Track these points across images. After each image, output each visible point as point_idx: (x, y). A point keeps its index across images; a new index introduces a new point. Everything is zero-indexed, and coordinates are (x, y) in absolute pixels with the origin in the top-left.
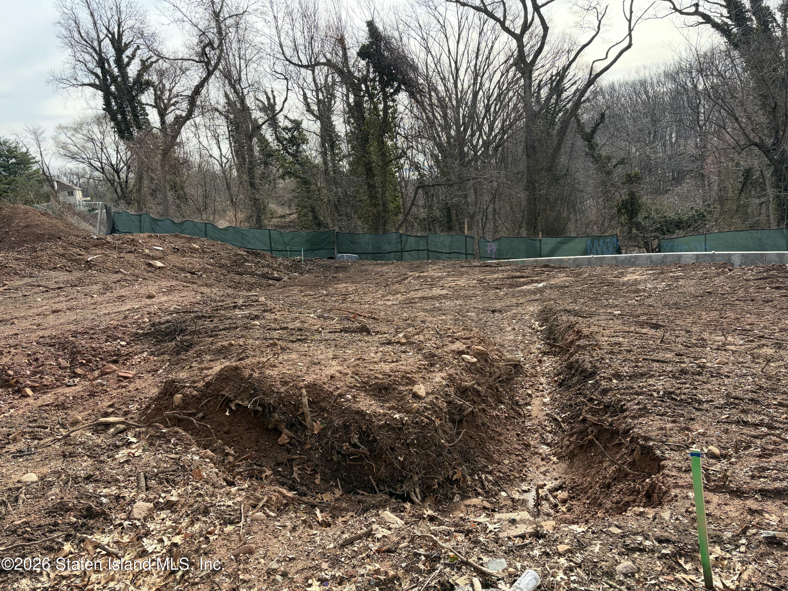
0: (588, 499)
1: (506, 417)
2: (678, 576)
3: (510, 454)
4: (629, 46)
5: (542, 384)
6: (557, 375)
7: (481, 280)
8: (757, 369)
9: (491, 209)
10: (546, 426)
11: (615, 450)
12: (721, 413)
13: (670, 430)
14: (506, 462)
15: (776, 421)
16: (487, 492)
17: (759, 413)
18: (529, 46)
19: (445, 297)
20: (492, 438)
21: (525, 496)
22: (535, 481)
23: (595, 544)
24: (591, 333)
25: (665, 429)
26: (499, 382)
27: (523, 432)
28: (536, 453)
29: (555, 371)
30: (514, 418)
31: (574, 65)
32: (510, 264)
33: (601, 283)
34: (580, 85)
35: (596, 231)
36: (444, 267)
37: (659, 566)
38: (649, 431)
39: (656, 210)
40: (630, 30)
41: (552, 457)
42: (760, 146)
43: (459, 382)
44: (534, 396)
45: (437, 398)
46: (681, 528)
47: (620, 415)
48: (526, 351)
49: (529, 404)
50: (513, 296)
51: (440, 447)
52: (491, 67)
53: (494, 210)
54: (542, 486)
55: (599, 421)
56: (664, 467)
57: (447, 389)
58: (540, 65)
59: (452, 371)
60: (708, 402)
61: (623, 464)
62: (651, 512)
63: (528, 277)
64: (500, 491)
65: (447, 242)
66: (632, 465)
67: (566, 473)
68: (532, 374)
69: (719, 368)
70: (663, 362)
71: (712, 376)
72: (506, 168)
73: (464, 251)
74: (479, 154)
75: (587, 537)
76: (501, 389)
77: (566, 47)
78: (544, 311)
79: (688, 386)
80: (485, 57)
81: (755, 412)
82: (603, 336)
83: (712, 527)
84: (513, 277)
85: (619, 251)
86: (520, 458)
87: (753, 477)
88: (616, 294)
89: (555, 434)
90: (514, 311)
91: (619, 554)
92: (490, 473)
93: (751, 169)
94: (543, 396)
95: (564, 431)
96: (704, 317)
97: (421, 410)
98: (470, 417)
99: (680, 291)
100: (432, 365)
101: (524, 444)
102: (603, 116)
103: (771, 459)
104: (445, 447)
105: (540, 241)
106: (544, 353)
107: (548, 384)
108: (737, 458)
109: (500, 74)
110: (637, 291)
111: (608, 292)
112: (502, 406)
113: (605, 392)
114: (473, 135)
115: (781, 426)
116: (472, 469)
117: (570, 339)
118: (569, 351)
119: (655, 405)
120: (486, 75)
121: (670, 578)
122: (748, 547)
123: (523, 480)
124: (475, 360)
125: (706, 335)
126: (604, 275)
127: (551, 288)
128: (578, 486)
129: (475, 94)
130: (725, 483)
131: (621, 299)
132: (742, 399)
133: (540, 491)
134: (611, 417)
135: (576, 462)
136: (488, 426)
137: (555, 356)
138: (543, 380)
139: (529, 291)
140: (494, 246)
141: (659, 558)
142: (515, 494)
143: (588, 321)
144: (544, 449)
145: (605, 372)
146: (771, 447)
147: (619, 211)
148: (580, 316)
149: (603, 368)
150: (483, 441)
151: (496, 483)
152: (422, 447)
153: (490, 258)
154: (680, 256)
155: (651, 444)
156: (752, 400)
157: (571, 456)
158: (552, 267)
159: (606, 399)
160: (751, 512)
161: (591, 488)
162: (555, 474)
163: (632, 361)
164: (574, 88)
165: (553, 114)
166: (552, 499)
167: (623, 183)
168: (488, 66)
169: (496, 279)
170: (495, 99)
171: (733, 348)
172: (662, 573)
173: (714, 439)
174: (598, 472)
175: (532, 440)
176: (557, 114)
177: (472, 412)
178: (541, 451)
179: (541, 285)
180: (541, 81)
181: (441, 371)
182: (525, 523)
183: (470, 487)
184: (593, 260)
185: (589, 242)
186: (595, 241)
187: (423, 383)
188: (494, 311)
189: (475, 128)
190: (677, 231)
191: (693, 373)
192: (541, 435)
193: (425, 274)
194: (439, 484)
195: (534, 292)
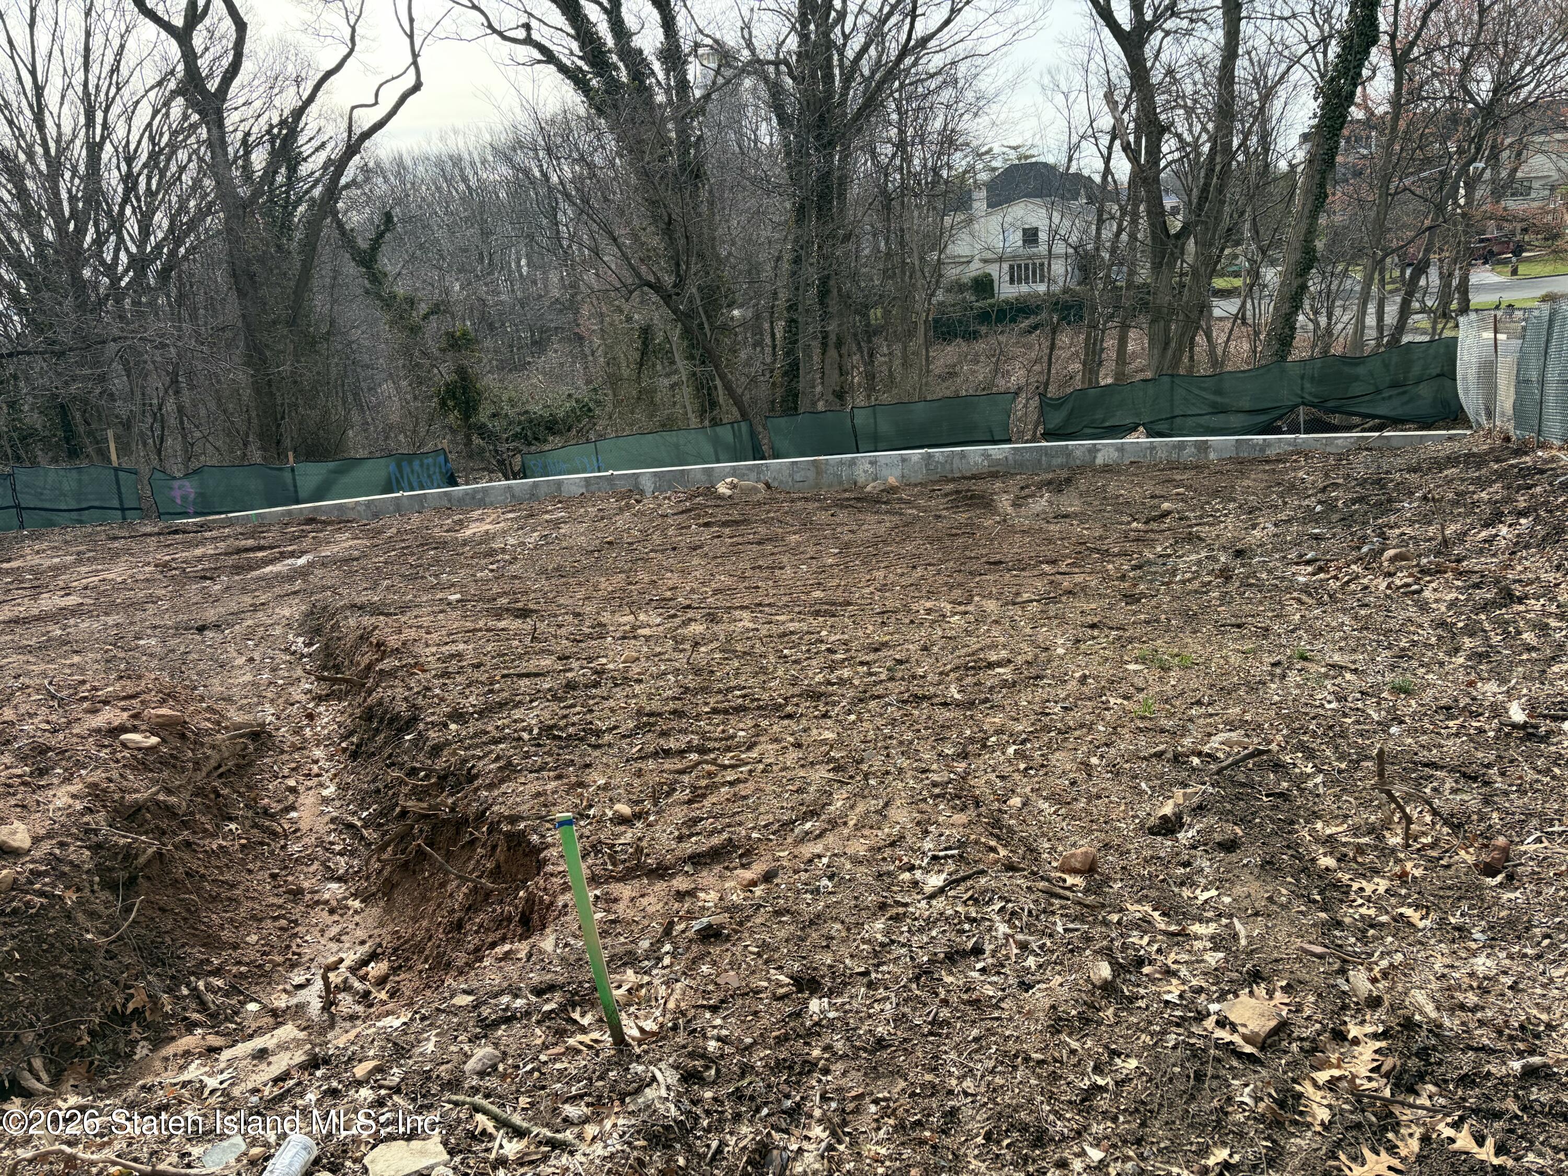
0: (426, 961)
1: (243, 846)
2: (571, 1042)
3: (260, 920)
4: (417, 87)
5: (316, 762)
6: (344, 738)
7: (165, 565)
8: (681, 661)
9: (170, 406)
10: (332, 843)
11: (465, 854)
12: (631, 745)
13: (553, 793)
14: (252, 939)
15: (710, 739)
16: (212, 1016)
17: (684, 732)
18: (209, 56)
19: (75, 611)
20: (215, 899)
21: (302, 996)
22: (320, 959)
23: (428, 1039)
24: (404, 644)
25: (545, 793)
26: (220, 776)
27: (286, 867)
28: (317, 903)
29: (342, 731)
30: (262, 844)
31: (313, 109)
32: (231, 523)
33: (422, 545)
34: (334, 150)
35: (402, 444)
36: (66, 542)
37: (539, 1035)
38: (517, 804)
39: (510, 400)
40: (415, 56)
41: (350, 902)
42: (656, 287)
43: (116, 797)
44: (301, 789)
45: (62, 845)
46: (572, 958)
47: (468, 788)
48: (281, 700)
49: (293, 808)
50: (244, 590)
51: (84, 950)
52: (125, 92)
53: (180, 409)
54: (334, 967)
55: (431, 807)
56: (545, 861)
57: (87, 819)
58: (241, 101)
59: (98, 776)
60: (610, 730)
61: (480, 877)
62: (522, 948)
63: (272, 548)
64: (243, 1003)
65: (69, 482)
66: (496, 874)
67: (381, 925)
68: (293, 745)
69: (626, 670)
70: (536, 675)
71: (616, 685)
72: (194, 317)
73: (115, 503)
74: (123, 284)
75: (412, 1029)
76: (225, 792)
77: (291, 70)
78: (312, 613)
79: (578, 709)
80: (107, 68)
81: (680, 732)
82: (427, 646)
83: (622, 939)
84: (239, 551)
85: (452, 481)
86: (283, 922)
87: (680, 839)
88: (451, 563)
89: (353, 854)
90: (250, 622)
91: (470, 1041)
92: (217, 972)
93: (649, 327)
94: (321, 785)
95: (370, 844)
96: (602, 586)
97: (22, 880)
98: (156, 866)
99: (564, 544)
100: (42, 772)
101: (289, 892)
102: (388, 217)
103: (705, 803)
104: (96, 947)
105: (293, 469)
106: (319, 699)
107: (330, 758)
108: (657, 813)
109: (150, 111)
110: (491, 553)
111: (436, 561)
112: (233, 826)
113: (436, 750)
114: (99, 242)
115: (717, 745)
116: (173, 977)
117: (366, 660)
118: (363, 685)
119: (527, 756)
120: (115, 110)
121: (559, 1049)
122: (674, 955)
123: (293, 966)
124: (154, 740)
125: (606, 618)
126: (427, 528)
127: (323, 565)
128: (406, 942)
129: (94, 149)
130: (639, 860)
131: (463, 572)
132: (660, 715)
133: (332, 976)
134: (452, 794)
135: (399, 898)
136: (203, 876)
137: (340, 700)
138: (318, 753)
139: (277, 575)
140: (190, 488)
141: (539, 1022)
142: (279, 998)
143: (396, 621)
144: (334, 890)
145: (433, 714)
146: (704, 783)
147: (443, 403)
148: (382, 614)
149: (430, 706)
150: (192, 911)
151: (233, 990)
152: (36, 963)
153: (186, 515)
154: (559, 484)
155: (522, 826)
156: (674, 712)
157: (388, 888)
158: (324, 522)
159: (440, 764)
160: (681, 896)
161: (430, 939)
162: (360, 934)
163: (482, 683)
164: (322, 157)
165: (285, 207)
166: (357, 984)
167: (443, 350)
168: (119, 89)
169: (200, 559)
170: (145, 166)
171: (646, 631)
172: (545, 1047)
173: (621, 791)
174: (439, 905)
175: (306, 879)
176: (295, 208)
177: (159, 855)
178: (327, 896)
179: (302, 561)
180: (248, 134)
181: (67, 780)
182: (287, 1049)
183: (172, 1016)
184: (405, 501)
185: (392, 467)
186: (404, 464)
187: (21, 819)
188: (201, 629)
189: (104, 225)
190: (551, 438)
191: (586, 686)
192: (323, 864)
193: (14, 564)
194: (91, 1033)
195: (290, 577)
